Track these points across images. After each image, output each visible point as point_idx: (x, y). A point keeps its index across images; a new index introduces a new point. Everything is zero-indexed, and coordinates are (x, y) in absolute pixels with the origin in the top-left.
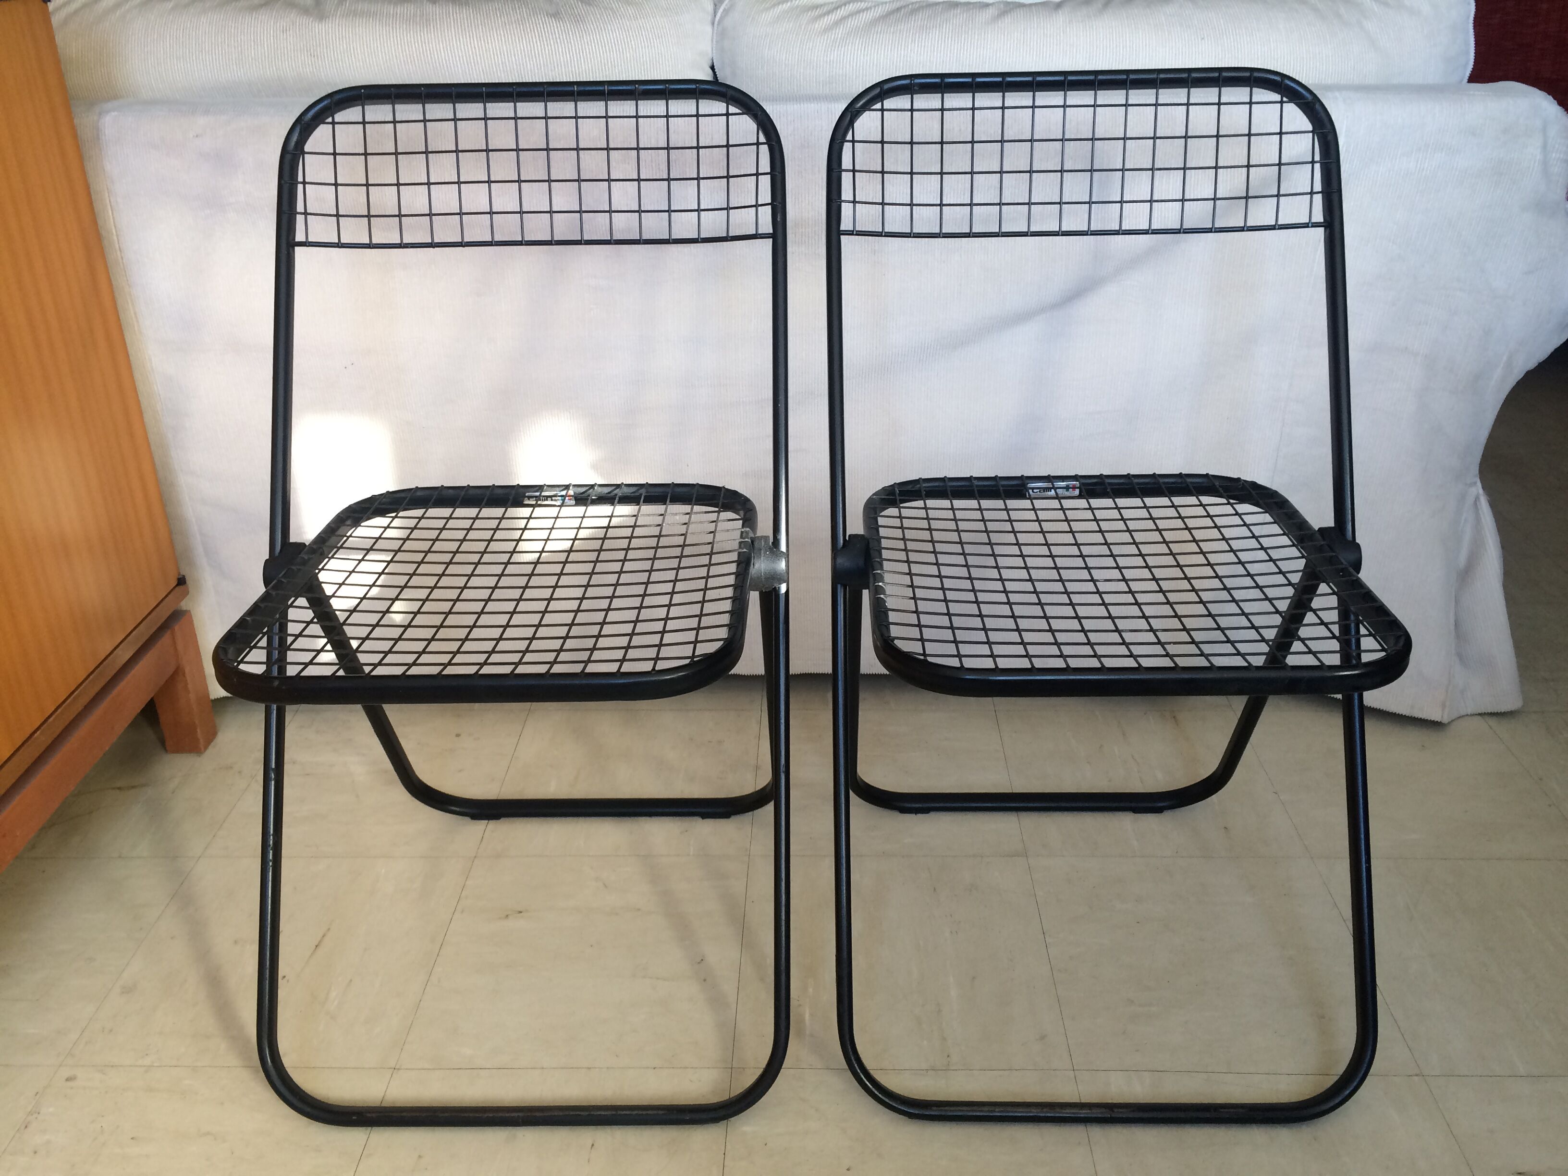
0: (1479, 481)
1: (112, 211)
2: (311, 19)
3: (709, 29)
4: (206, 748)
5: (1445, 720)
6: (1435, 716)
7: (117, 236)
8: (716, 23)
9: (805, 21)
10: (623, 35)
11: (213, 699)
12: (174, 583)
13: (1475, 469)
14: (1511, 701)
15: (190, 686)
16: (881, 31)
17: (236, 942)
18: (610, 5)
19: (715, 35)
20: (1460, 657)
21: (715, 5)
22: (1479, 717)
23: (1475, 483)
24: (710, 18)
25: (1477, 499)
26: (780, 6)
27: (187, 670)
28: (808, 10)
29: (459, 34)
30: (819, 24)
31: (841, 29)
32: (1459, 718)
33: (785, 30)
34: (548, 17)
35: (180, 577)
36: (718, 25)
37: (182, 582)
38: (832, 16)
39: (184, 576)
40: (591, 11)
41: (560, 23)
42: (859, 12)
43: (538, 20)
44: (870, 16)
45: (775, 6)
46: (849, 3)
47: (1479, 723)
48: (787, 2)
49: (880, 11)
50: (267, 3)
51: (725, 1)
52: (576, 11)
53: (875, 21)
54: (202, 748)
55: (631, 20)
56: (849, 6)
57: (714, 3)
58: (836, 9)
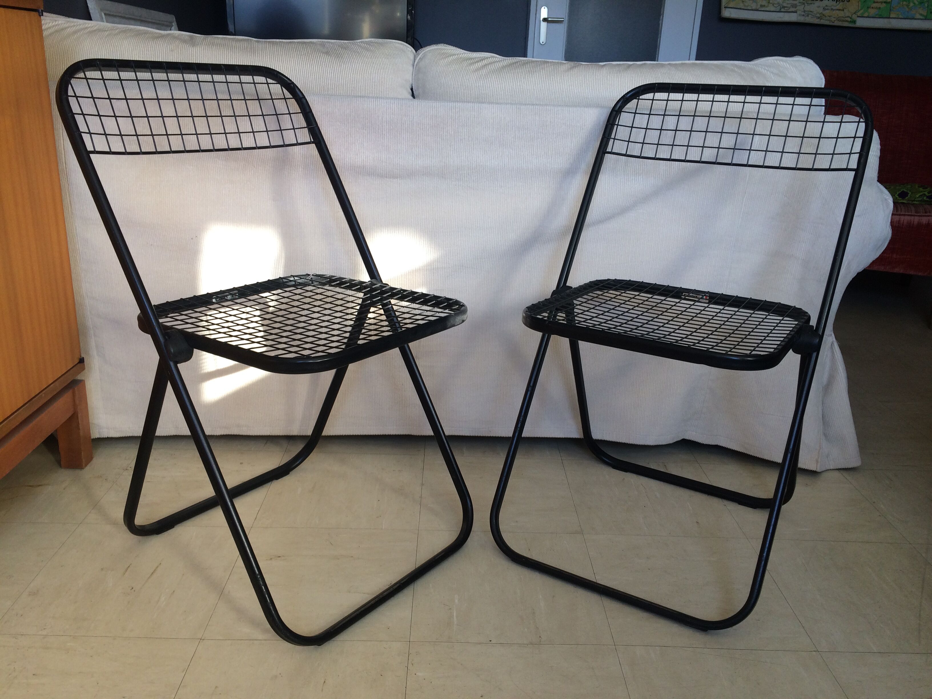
0: (833, 335)
3: (411, 68)
4: (86, 466)
5: (818, 470)
6: (813, 468)
9: (465, 65)
10: (364, 66)
11: (93, 438)
12: (77, 361)
14: (855, 461)
16: (507, 72)
17: (102, 570)
18: (357, 50)
19: (414, 71)
20: (825, 435)
21: (415, 56)
22: (838, 471)
23: (831, 335)
24: (412, 63)
25: (832, 343)
26: (451, 58)
27: (79, 416)
28: (467, 60)
30: (473, 67)
31: (485, 69)
32: (826, 470)
33: (454, 69)
34: (322, 54)
35: (81, 358)
36: (416, 65)
37: (82, 361)
38: (480, 63)
39: (83, 358)
40: (346, 52)
41: (329, 57)
42: (495, 62)
43: (317, 54)
44: (501, 64)
45: (448, 56)
46: (490, 58)
47: (837, 474)
48: (455, 55)
49: (506, 62)
50: (162, 36)
51: (420, 53)
52: (338, 52)
53: (504, 67)
54: (84, 465)
55: (369, 59)
56: (489, 59)
57: (414, 54)
58: (482, 60)
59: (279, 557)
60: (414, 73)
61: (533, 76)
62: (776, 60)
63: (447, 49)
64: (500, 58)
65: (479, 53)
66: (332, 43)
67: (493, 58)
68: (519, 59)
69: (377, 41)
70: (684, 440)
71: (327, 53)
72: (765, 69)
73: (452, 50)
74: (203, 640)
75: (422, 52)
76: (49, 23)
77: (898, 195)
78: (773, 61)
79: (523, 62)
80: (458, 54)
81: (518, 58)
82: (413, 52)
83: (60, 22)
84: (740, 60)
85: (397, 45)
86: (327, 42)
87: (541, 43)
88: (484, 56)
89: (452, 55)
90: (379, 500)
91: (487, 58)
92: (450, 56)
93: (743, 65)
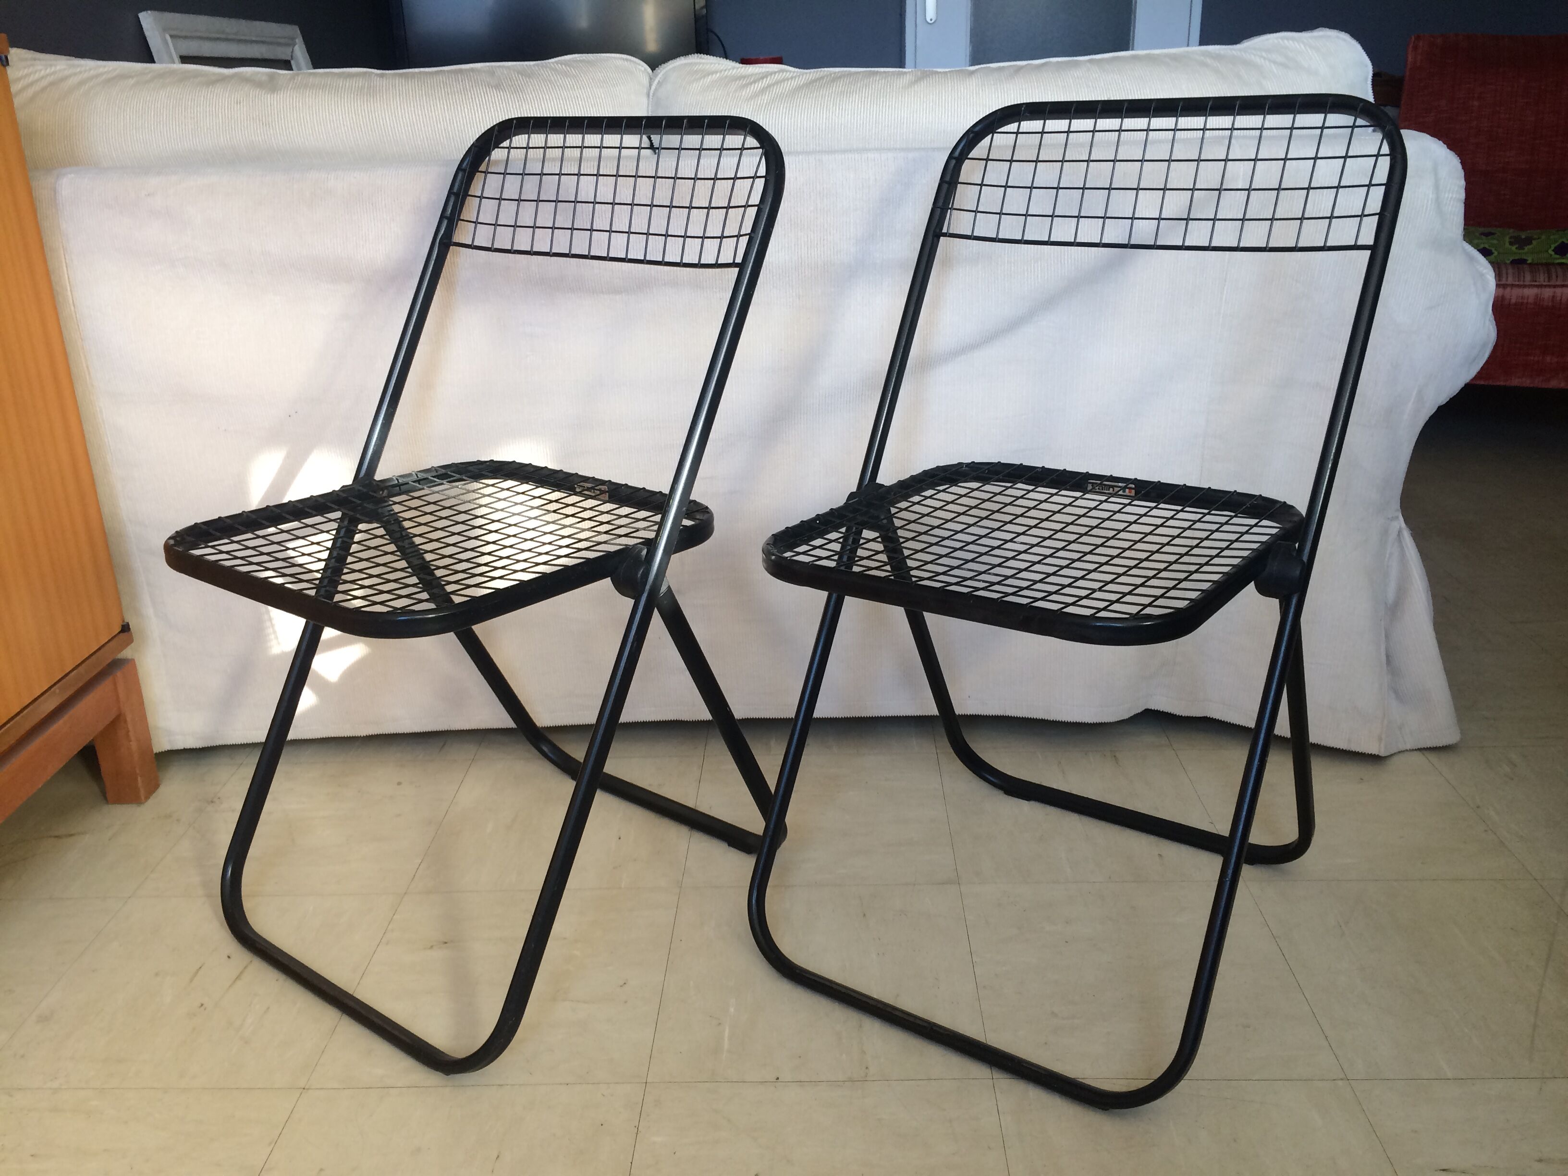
0: (1402, 516)
1: (67, 267)
2: (264, 92)
3: (645, 99)
4: (147, 798)
5: (1382, 754)
6: (1373, 749)
7: (71, 291)
8: (651, 94)
9: (733, 90)
10: (560, 104)
11: (157, 752)
12: (118, 629)
13: (1396, 504)
14: (1448, 736)
15: (131, 734)
16: (804, 96)
17: (157, 974)
19: (650, 105)
20: (1395, 691)
21: (651, 79)
22: (1419, 753)
23: (1397, 517)
24: (645, 91)
25: (1400, 533)
26: (710, 77)
27: (129, 718)
28: (736, 80)
29: (403, 102)
30: (746, 92)
31: (767, 96)
32: (1399, 752)
34: (489, 88)
35: (125, 623)
36: (654, 94)
37: (125, 628)
38: (758, 85)
39: (128, 625)
40: (530, 82)
41: (500, 92)
42: (784, 80)
43: (480, 90)
44: (794, 83)
45: (704, 77)
47: (1418, 758)
48: (717, 72)
49: (804, 79)
50: (223, 79)
51: (659, 73)
52: (516, 83)
53: (799, 88)
54: (143, 798)
55: (569, 91)
56: (775, 76)
57: (650, 76)
58: (762, 78)
59: (446, 943)
60: (650, 108)
61: (849, 100)
62: (1282, 38)
63: (704, 64)
64: (794, 72)
65: (759, 65)
66: (508, 67)
67: (781, 74)
68: (828, 71)
69: (584, 58)
70: (1147, 711)
71: (498, 87)
72: (1262, 57)
73: (712, 64)
74: (308, 1089)
75: (661, 71)
76: (41, 70)
77: (1553, 251)
78: (1276, 41)
79: (833, 75)
80: (721, 71)
81: (826, 69)
82: (648, 73)
83: (58, 68)
84: (1217, 44)
85: (620, 63)
86: (499, 67)
87: (928, 20)
88: (767, 70)
89: (712, 73)
90: (620, 838)
91: (771, 74)
92: (709, 75)
93: (1222, 52)
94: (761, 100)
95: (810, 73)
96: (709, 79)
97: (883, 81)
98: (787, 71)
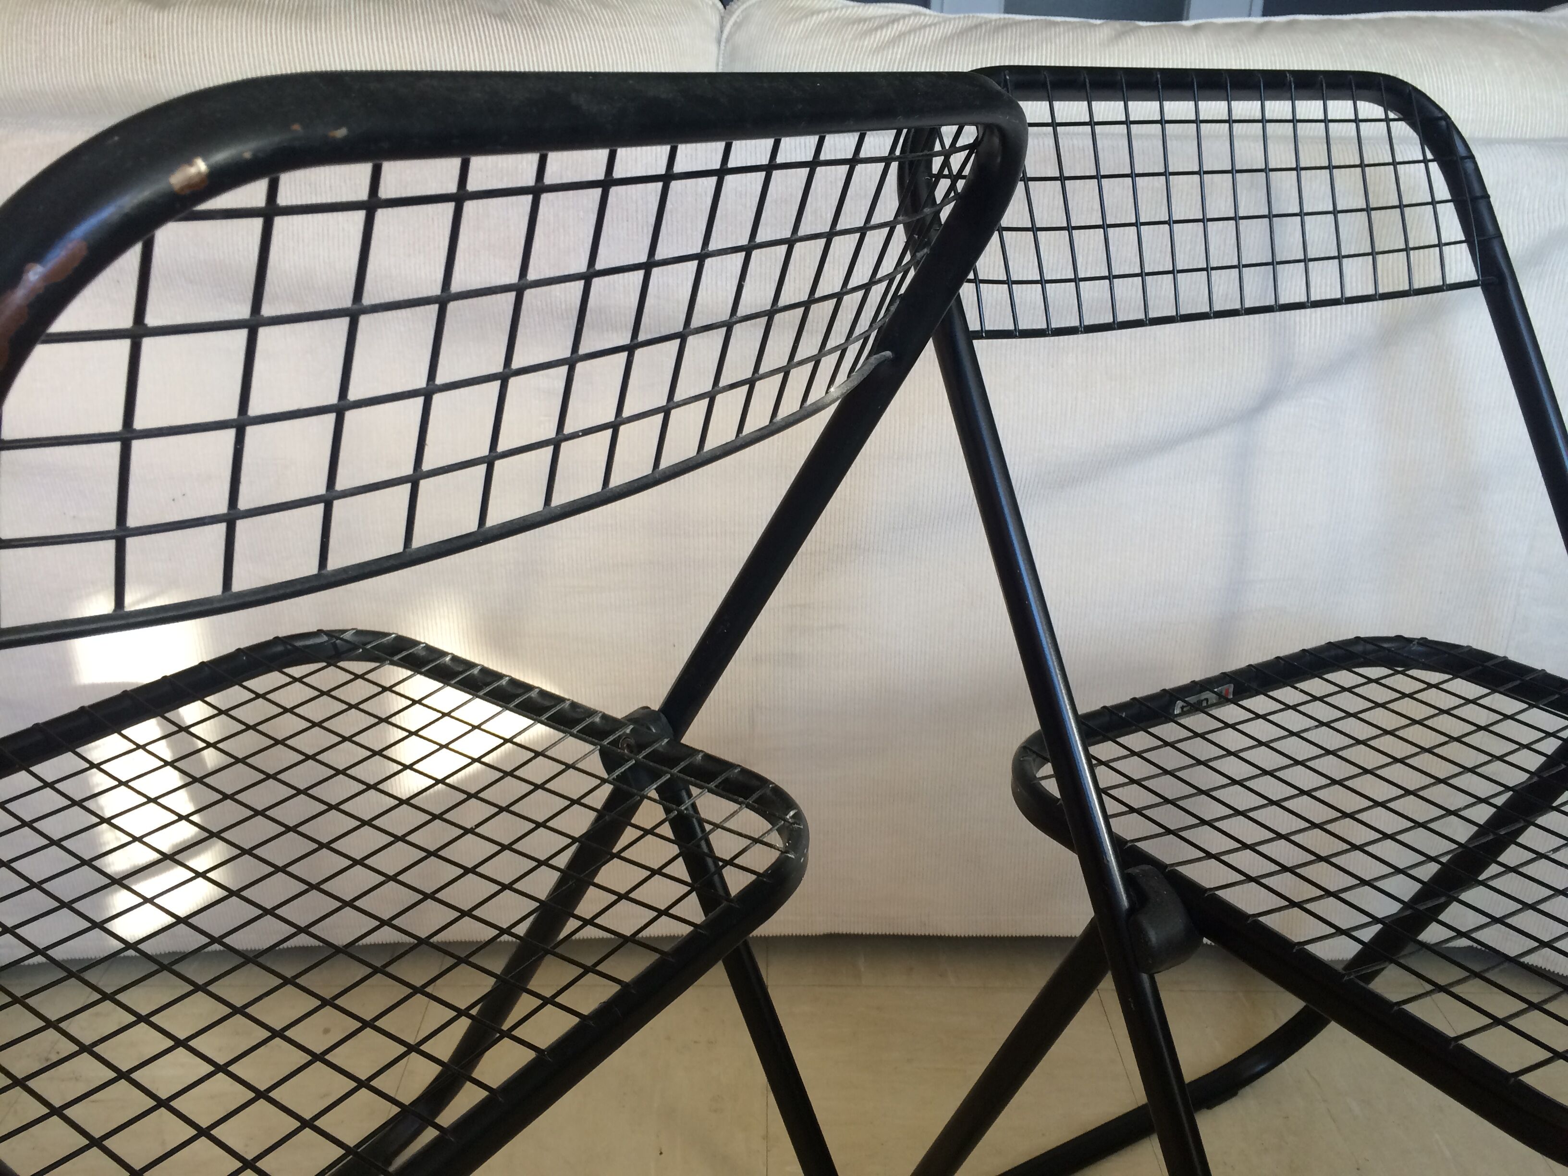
3: (713, 48)
8: (723, 39)
9: (850, 36)
16: (956, 50)
18: (579, 7)
19: (721, 56)
21: (723, 18)
24: (714, 35)
26: (815, 17)
28: (854, 23)
30: (869, 41)
33: (822, 49)
34: (490, 17)
36: (727, 40)
38: (886, 32)
40: (552, 12)
41: (506, 24)
42: (924, 27)
43: (477, 21)
44: (939, 32)
45: (806, 16)
46: (910, 16)
48: (824, 12)
49: (951, 26)
51: (736, 10)
52: (530, 12)
56: (909, 20)
57: (720, 13)
58: (893, 22)
60: (721, 60)
64: (935, 16)
65: (883, 4)
67: (918, 18)
68: (982, 18)
75: (739, 7)
79: (993, 23)
80: (830, 10)
82: (718, 9)
84: (1523, 9)
88: (894, 12)
89: (819, 12)
90: (661, 1153)
91: (904, 17)
92: (812, 14)
93: (1532, 21)
94: (892, 53)
95: (959, 18)
96: (815, 19)
97: (1071, 34)
98: (925, 15)
